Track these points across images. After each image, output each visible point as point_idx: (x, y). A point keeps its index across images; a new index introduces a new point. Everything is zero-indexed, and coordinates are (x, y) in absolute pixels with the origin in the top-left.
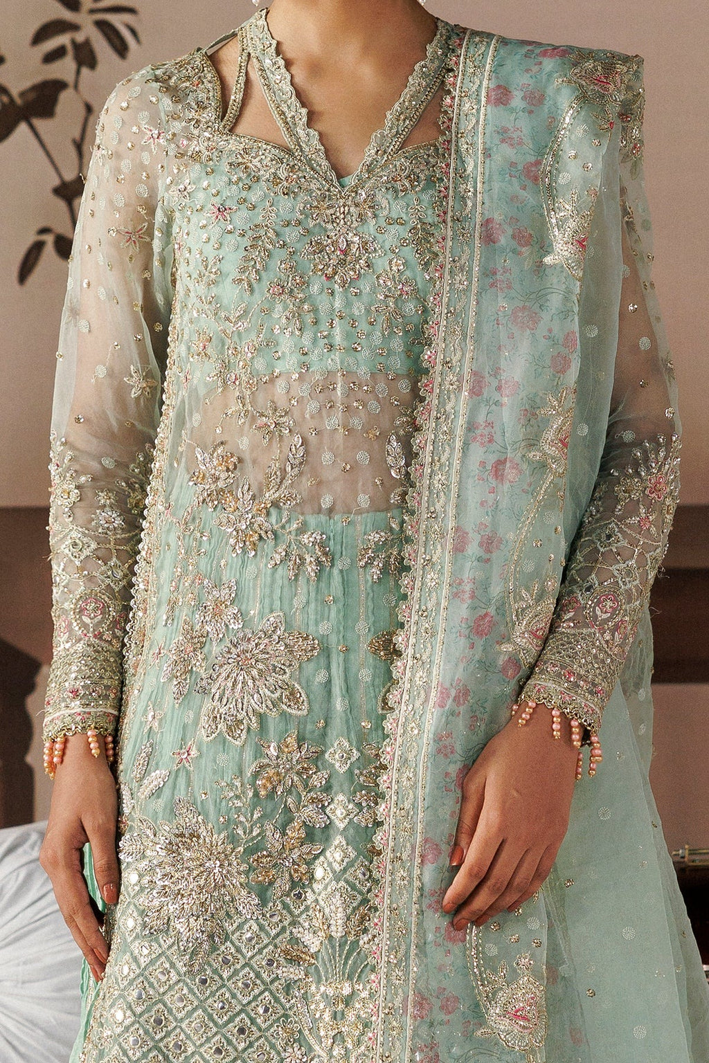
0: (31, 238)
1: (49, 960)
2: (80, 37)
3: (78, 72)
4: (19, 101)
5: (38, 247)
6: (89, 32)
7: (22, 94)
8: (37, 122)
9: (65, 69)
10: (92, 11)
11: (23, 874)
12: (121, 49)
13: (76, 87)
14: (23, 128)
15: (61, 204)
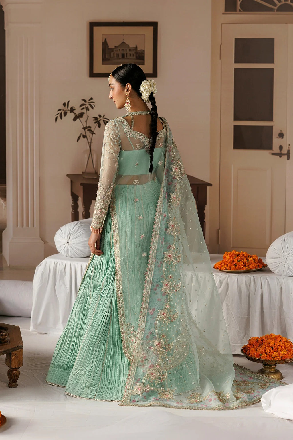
0: (79, 135)
2: (86, 106)
3: (86, 111)
4: (77, 115)
5: (80, 137)
6: (88, 105)
7: (78, 114)
8: (80, 118)
9: (84, 111)
10: (88, 102)
11: (78, 228)
12: (93, 108)
13: (86, 113)
14: (78, 119)
15: (84, 130)
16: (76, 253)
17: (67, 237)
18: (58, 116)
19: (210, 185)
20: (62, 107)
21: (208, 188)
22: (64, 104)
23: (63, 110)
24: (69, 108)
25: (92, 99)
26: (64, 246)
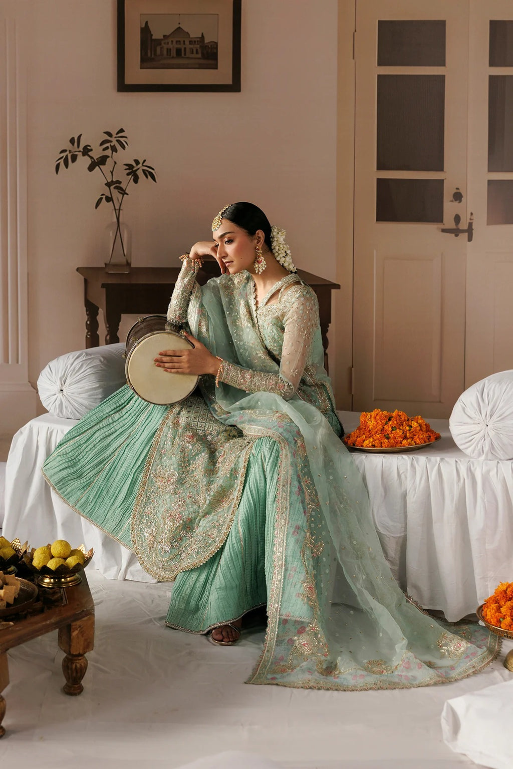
0: (99, 197)
1: (87, 388)
2: (112, 144)
3: (112, 153)
4: (96, 161)
5: (101, 199)
6: (115, 143)
7: (97, 159)
8: (101, 166)
9: (108, 152)
10: (116, 137)
11: (80, 364)
12: (124, 147)
13: (112, 157)
14: (97, 167)
15: (108, 188)
16: (77, 411)
17: (61, 379)
18: (62, 161)
19: (337, 287)
20: (68, 146)
21: (333, 291)
22: (72, 141)
23: (70, 151)
24: (81, 149)
25: (122, 131)
26: (55, 397)
